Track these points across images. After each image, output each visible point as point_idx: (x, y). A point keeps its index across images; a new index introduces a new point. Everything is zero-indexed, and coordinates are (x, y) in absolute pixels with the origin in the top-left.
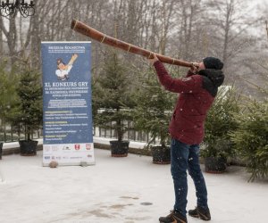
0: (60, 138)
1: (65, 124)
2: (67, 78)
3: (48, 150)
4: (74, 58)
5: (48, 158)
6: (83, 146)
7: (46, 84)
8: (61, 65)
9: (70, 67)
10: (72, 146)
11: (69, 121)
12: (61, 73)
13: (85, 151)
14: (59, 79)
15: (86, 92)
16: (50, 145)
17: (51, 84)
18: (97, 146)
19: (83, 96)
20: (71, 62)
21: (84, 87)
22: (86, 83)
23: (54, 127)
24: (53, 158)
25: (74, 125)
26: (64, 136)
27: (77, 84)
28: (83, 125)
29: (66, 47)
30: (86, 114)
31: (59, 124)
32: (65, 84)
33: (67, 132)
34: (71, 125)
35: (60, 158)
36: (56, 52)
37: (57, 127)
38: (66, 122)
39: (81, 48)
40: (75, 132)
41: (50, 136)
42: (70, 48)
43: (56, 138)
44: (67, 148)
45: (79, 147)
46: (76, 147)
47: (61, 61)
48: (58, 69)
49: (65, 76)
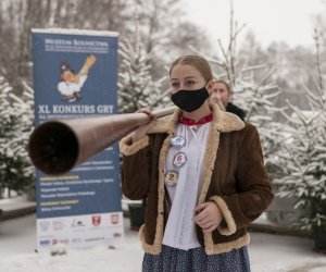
0: (67, 205)
2: (79, 98)
3: (45, 229)
4: (90, 62)
5: (46, 242)
6: (106, 217)
7: (41, 108)
8: (67, 73)
9: (83, 79)
10: (87, 219)
12: (67, 88)
13: (110, 226)
14: (64, 100)
16: (51, 220)
17: (51, 109)
20: (85, 70)
22: (111, 107)
23: (56, 187)
24: (55, 242)
25: (91, 181)
26: (74, 202)
27: (96, 108)
28: (106, 181)
29: (76, 42)
30: (110, 162)
31: (64, 181)
32: (74, 108)
33: (80, 194)
34: (86, 182)
35: (66, 241)
36: (58, 49)
37: (60, 186)
38: (77, 177)
39: (102, 44)
40: (92, 193)
41: (49, 204)
42: (82, 43)
43: (60, 205)
44: (80, 223)
45: (99, 221)
46: (94, 221)
47: (67, 67)
48: (63, 80)
49: (75, 94)
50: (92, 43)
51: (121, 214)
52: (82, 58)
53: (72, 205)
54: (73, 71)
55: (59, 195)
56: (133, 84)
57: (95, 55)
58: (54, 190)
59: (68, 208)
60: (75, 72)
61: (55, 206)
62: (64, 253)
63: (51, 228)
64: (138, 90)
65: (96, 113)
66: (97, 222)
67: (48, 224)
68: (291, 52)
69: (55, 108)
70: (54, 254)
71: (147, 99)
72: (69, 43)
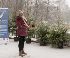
2: (1, 19)
4: (3, 13)
9: (2, 16)
13: (6, 40)
18: (10, 38)
19: (6, 24)
21: (6, 22)
38: (1, 32)
40: (3, 35)
45: (5, 39)
46: (4, 39)
51: (8, 38)
52: (2, 12)
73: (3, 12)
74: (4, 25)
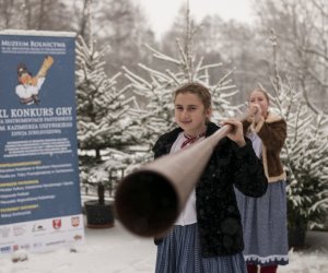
0: (27, 210)
1: (34, 184)
2: (37, 101)
3: (5, 235)
4: (48, 63)
5: (7, 249)
6: (66, 220)
8: (25, 75)
9: (40, 81)
10: (47, 223)
11: (43, 179)
12: (25, 91)
13: (71, 229)
14: (22, 103)
15: (70, 125)
16: (11, 226)
17: (9, 113)
19: (65, 133)
20: (43, 71)
21: (66, 116)
22: (70, 109)
23: (16, 192)
24: (16, 248)
25: (52, 185)
26: (34, 206)
27: (54, 111)
28: (66, 184)
29: (32, 43)
30: (70, 165)
31: (24, 186)
32: (32, 111)
33: (40, 198)
34: (45, 186)
35: (27, 247)
36: (15, 51)
37: (20, 191)
38: (37, 182)
39: (59, 45)
40: (52, 197)
41: (9, 210)
42: (39, 44)
43: (20, 211)
44: (40, 227)
45: (60, 225)
46: (54, 224)
47: (25, 69)
48: (21, 83)
49: (33, 96)
50: (49, 44)
51: (82, 217)
52: (40, 59)
53: (32, 210)
54: (30, 74)
55: (19, 200)
56: (88, 82)
57: (53, 56)
58: (14, 195)
59: (29, 213)
60: (33, 74)
61: (16, 212)
62: (26, 259)
63: (11, 233)
64: (93, 88)
65: (55, 115)
66: (57, 225)
67: (9, 229)
68: (225, 25)
69: (13, 112)
70: (15, 261)
71: (102, 96)
72: (27, 44)
73: (46, 57)
74: (55, 136)
